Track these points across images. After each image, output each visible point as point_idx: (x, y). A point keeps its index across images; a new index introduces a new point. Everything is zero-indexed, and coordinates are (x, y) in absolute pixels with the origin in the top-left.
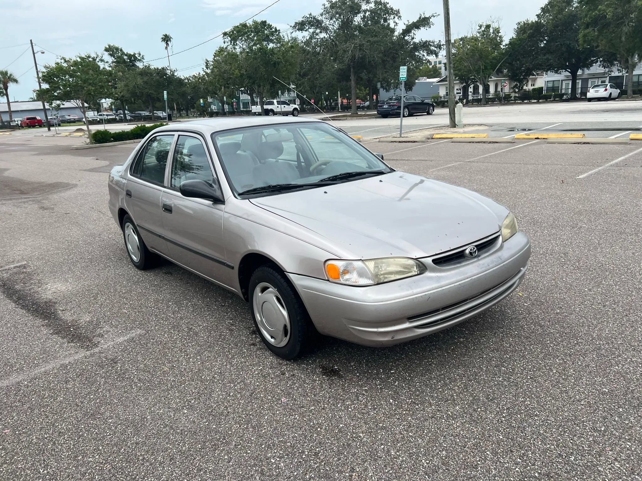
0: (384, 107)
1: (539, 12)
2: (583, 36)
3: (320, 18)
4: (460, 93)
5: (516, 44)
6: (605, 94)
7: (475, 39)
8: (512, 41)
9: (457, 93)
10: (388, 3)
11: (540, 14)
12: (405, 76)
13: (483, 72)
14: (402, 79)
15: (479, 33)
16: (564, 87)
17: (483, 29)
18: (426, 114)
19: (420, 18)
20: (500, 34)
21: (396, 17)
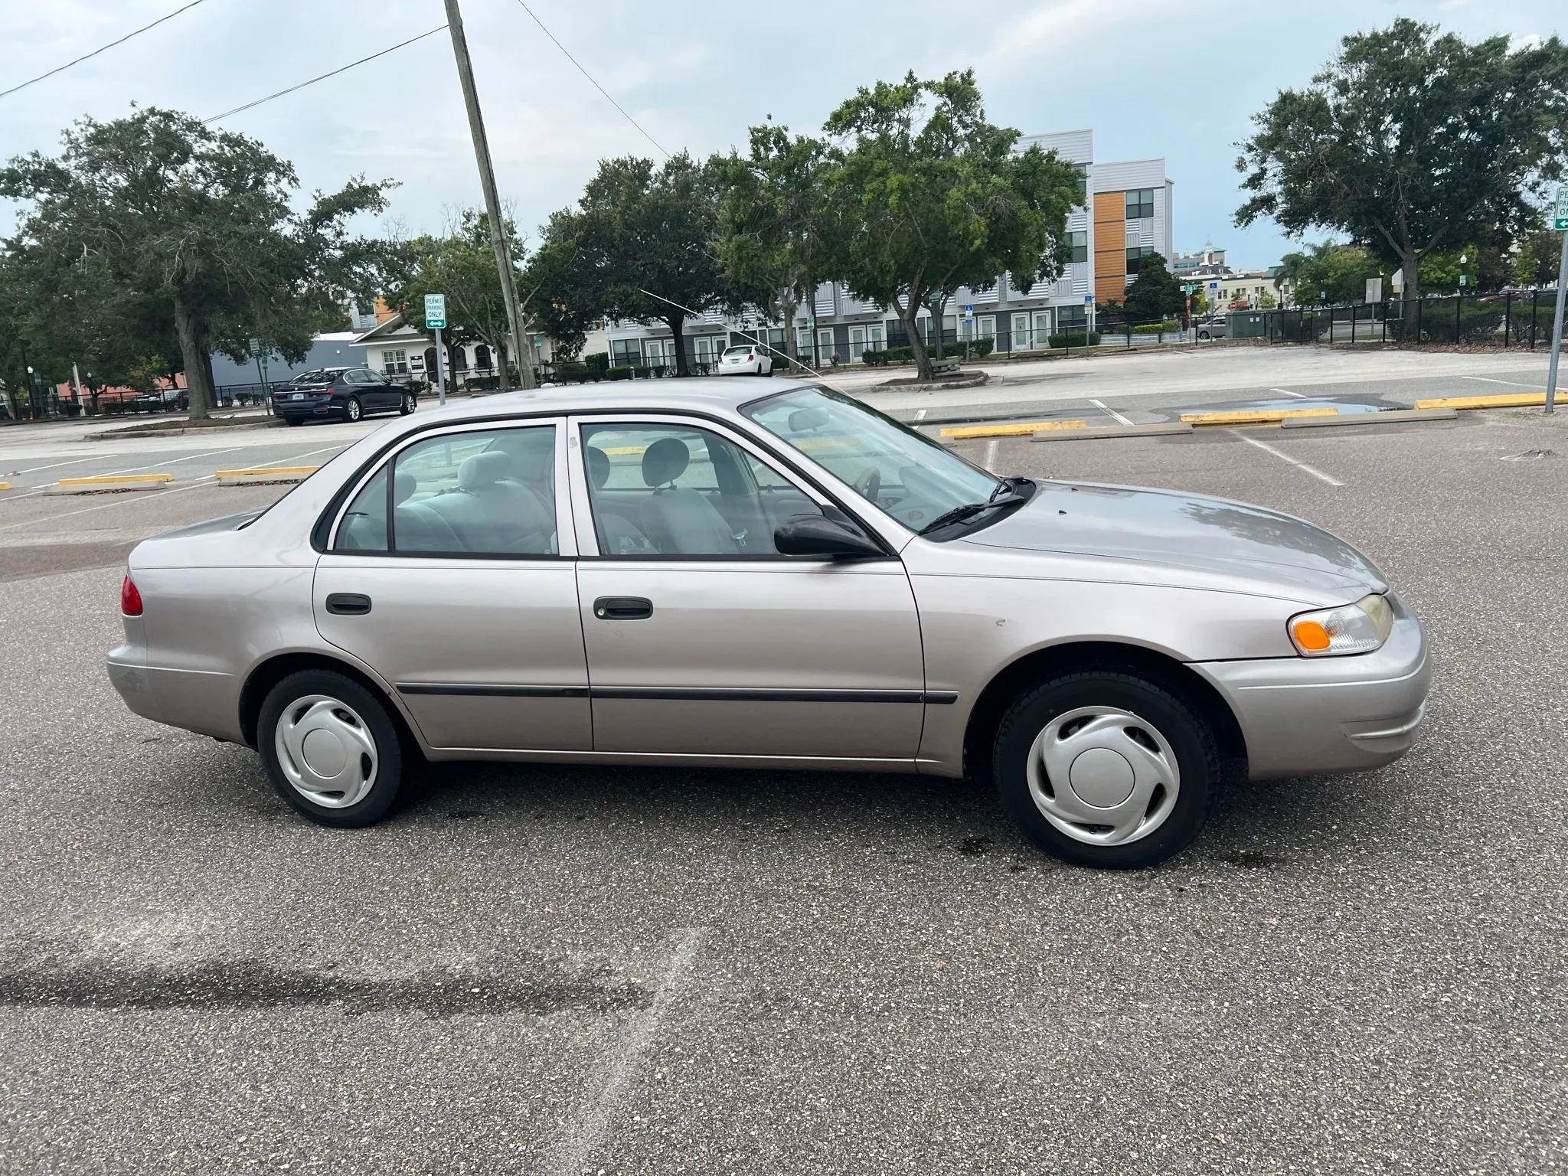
0: (295, 397)
1: (583, 195)
2: (737, 249)
3: (62, 165)
4: (421, 367)
5: (554, 259)
6: (751, 366)
7: (455, 243)
8: (547, 251)
9: (414, 367)
10: (262, 145)
11: (586, 199)
12: (443, 317)
13: (493, 316)
14: (432, 324)
15: (468, 230)
16: (648, 354)
17: (475, 222)
18: (398, 413)
19: (350, 186)
20: (515, 236)
21: (285, 181)
